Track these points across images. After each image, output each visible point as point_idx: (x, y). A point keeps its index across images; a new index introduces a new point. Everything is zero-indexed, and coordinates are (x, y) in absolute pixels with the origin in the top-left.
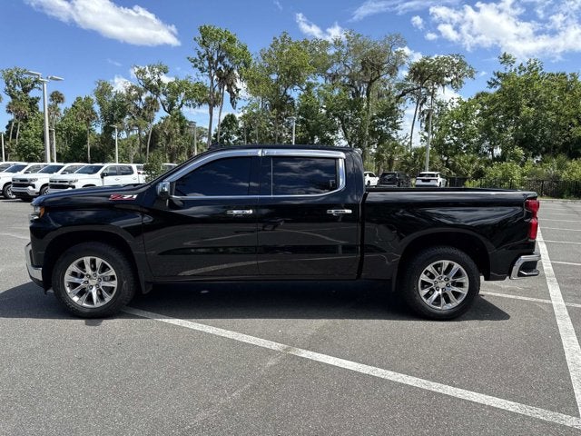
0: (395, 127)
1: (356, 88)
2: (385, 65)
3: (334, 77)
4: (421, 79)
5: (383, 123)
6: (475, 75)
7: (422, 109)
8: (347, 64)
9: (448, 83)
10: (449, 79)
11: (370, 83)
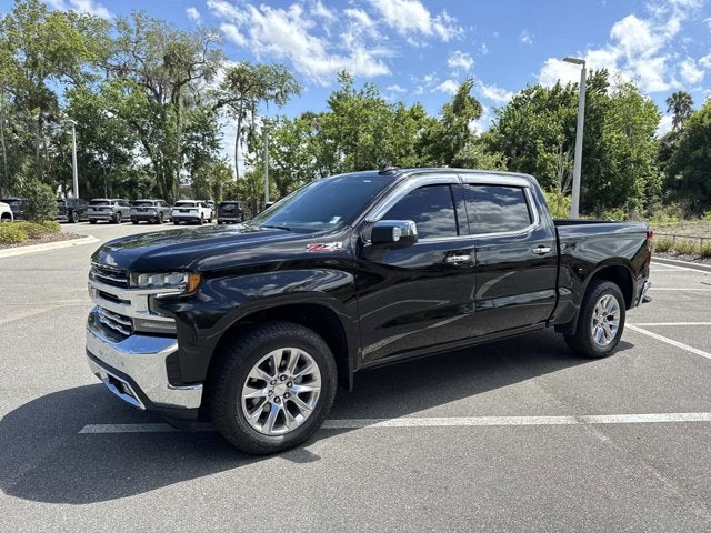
0: (214, 144)
1: (153, 90)
2: (197, 66)
3: (121, 70)
4: (241, 89)
5: (197, 139)
6: (301, 91)
7: (242, 126)
8: (140, 56)
9: (272, 97)
10: (273, 93)
11: (178, 85)
